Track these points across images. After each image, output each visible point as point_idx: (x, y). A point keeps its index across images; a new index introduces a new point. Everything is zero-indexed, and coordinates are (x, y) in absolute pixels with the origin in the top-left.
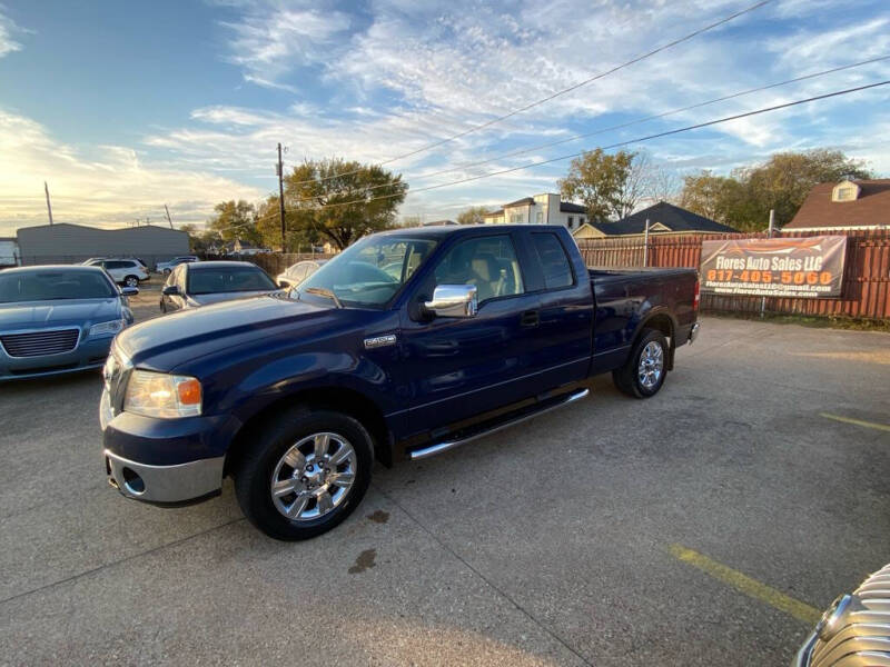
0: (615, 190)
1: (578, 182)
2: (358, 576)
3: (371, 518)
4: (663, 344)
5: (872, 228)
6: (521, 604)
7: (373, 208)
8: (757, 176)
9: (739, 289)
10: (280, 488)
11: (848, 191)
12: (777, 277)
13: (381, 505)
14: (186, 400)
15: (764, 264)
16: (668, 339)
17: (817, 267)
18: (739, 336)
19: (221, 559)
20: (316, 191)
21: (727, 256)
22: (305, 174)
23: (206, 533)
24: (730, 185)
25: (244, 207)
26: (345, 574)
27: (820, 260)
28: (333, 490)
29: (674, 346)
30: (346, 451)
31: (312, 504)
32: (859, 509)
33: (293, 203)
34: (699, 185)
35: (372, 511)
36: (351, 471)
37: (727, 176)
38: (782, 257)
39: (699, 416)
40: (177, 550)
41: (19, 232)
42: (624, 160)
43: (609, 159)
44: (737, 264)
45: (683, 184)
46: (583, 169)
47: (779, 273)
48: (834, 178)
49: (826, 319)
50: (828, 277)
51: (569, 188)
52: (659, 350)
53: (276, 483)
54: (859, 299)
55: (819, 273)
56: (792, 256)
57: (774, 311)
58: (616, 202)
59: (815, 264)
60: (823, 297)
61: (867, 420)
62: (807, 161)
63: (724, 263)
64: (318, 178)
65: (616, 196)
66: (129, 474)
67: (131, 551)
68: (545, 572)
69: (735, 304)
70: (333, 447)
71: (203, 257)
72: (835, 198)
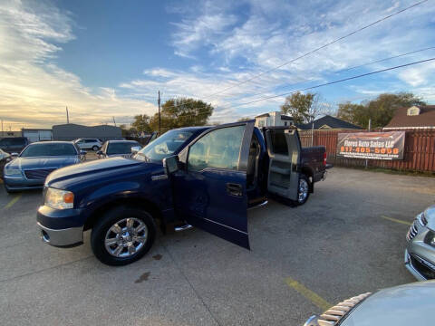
0: (306, 110)
1: (289, 107)
2: (138, 284)
3: (155, 257)
4: (308, 181)
5: (426, 128)
6: (206, 303)
7: (199, 118)
8: (372, 104)
9: (355, 155)
10: (109, 242)
11: (414, 111)
12: (373, 150)
13: (160, 251)
14: (67, 201)
15: (367, 144)
16: (311, 179)
17: (392, 146)
18: (353, 178)
19: (83, 272)
20: (174, 111)
21: (350, 140)
22: (170, 104)
23: (82, 260)
24: (360, 108)
25: (146, 117)
26: (133, 283)
27: (393, 142)
28: (136, 244)
29: (314, 181)
30: (142, 227)
31: (125, 250)
32: (387, 265)
33: (165, 116)
34: (345, 108)
35: (155, 254)
36: (145, 235)
37: (359, 104)
38: (375, 141)
39: (321, 215)
40: (66, 267)
41: (54, 127)
42: (310, 97)
43: (303, 97)
44: (354, 144)
45: (338, 107)
46: (291, 101)
47: (373, 148)
48: (409, 105)
49: (396, 170)
50: (396, 151)
51: (285, 109)
52: (306, 184)
53: (107, 240)
54: (412, 161)
55: (392, 149)
56: (379, 141)
57: (372, 166)
58: (306, 116)
59: (391, 144)
60: (394, 160)
61: (403, 219)
62: (395, 97)
63: (348, 144)
64: (175, 105)
65: (307, 113)
66: (44, 233)
67: (48, 266)
68: (223, 288)
69: (354, 162)
70: (136, 224)
71: (127, 138)
72: (409, 114)
